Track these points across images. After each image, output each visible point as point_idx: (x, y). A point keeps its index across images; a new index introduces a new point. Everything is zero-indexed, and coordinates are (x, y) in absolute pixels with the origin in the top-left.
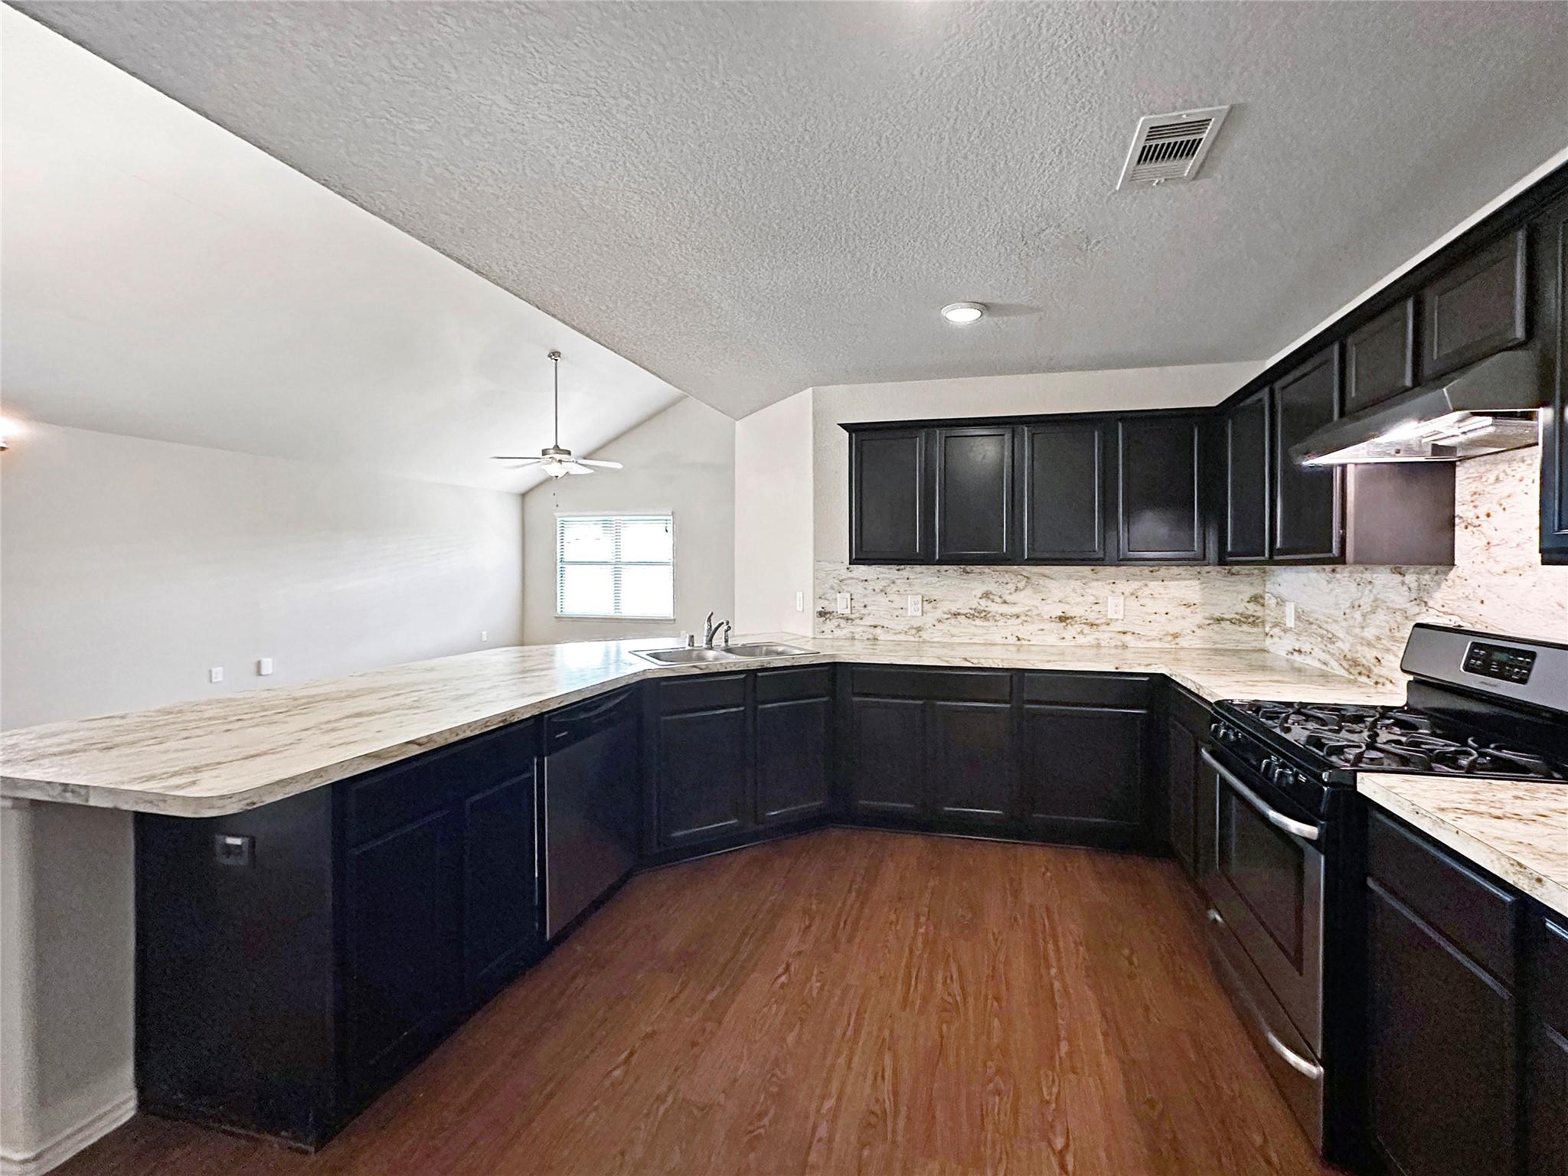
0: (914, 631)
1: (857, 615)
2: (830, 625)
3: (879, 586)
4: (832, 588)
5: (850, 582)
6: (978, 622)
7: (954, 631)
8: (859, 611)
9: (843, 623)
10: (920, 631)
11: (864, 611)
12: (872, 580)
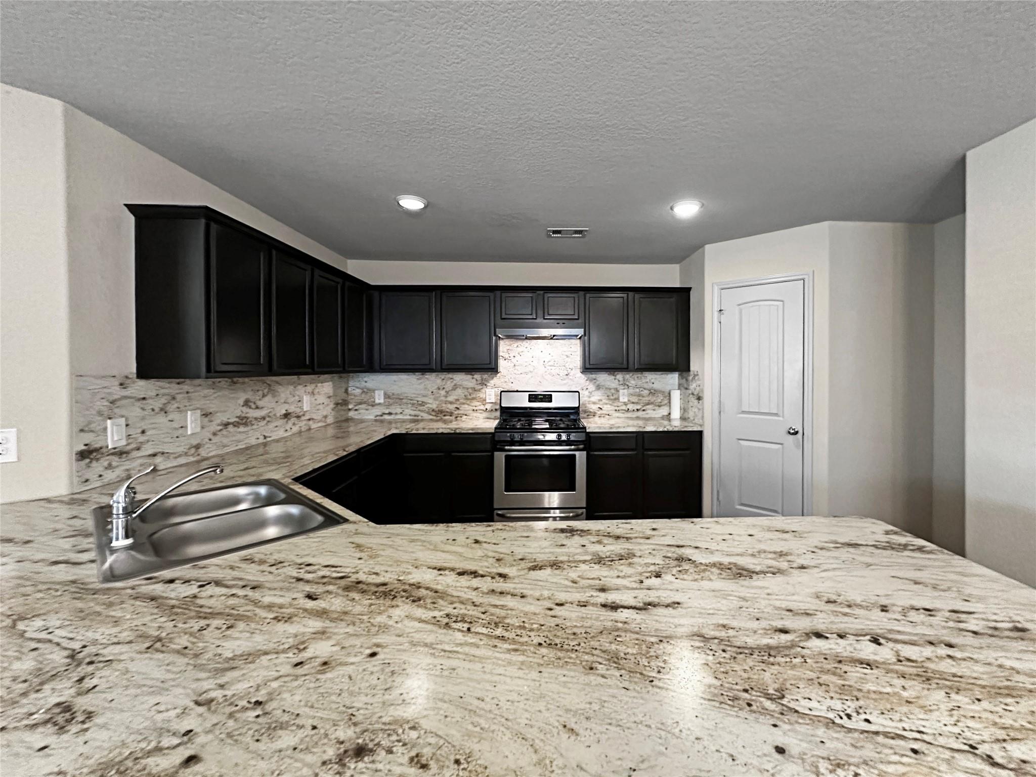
0: (193, 451)
1: (133, 446)
2: (98, 467)
3: (157, 404)
4: (100, 413)
5: (124, 402)
6: (242, 429)
7: (225, 441)
8: (135, 439)
9: (115, 460)
10: (198, 448)
11: (142, 439)
12: (151, 398)
